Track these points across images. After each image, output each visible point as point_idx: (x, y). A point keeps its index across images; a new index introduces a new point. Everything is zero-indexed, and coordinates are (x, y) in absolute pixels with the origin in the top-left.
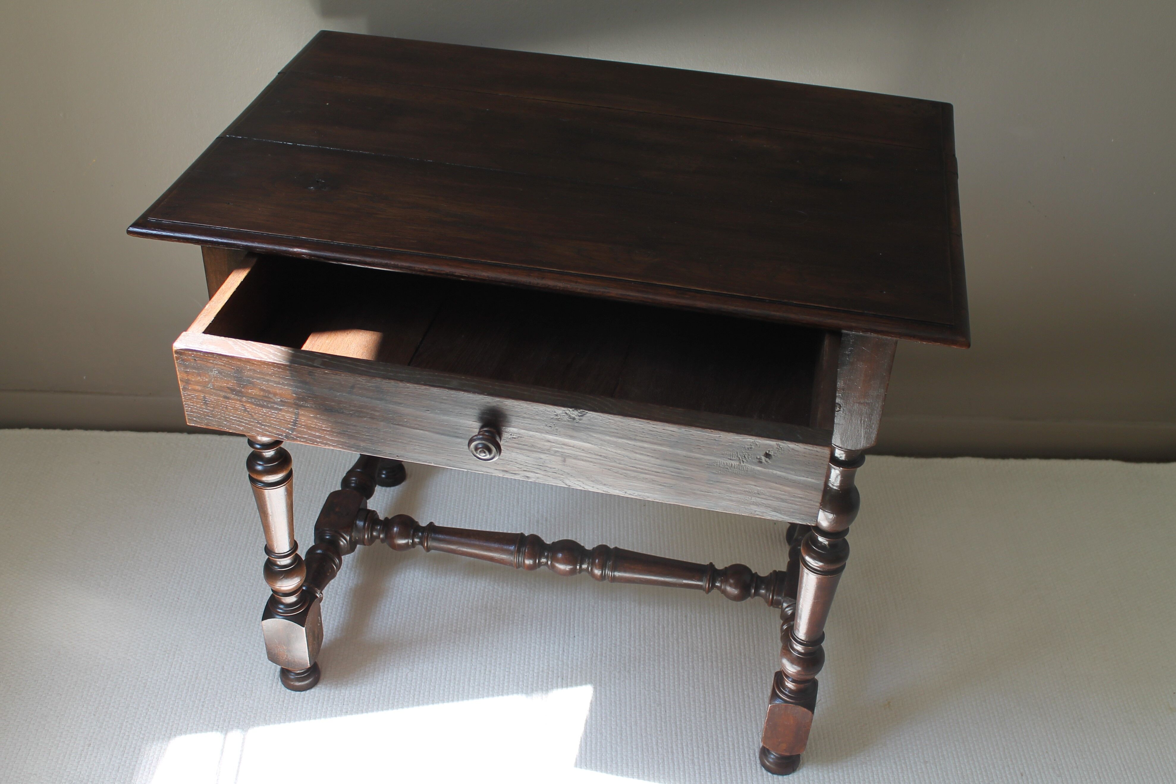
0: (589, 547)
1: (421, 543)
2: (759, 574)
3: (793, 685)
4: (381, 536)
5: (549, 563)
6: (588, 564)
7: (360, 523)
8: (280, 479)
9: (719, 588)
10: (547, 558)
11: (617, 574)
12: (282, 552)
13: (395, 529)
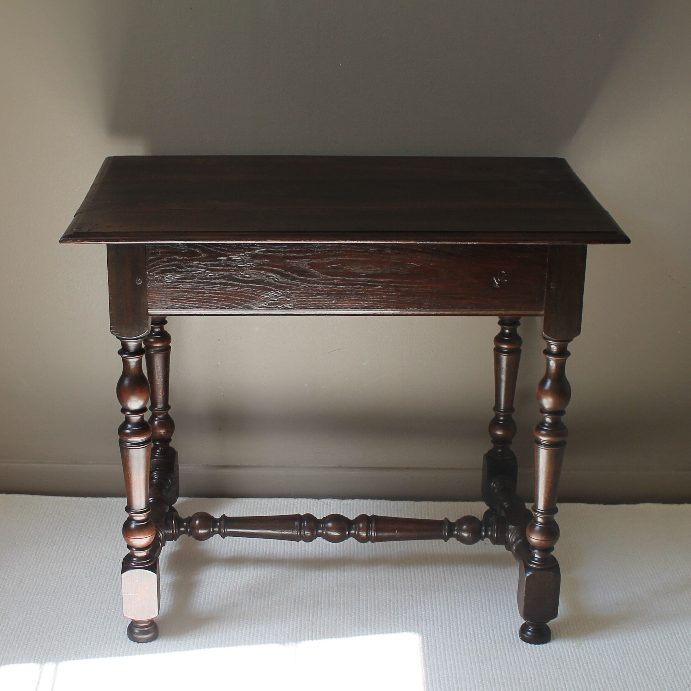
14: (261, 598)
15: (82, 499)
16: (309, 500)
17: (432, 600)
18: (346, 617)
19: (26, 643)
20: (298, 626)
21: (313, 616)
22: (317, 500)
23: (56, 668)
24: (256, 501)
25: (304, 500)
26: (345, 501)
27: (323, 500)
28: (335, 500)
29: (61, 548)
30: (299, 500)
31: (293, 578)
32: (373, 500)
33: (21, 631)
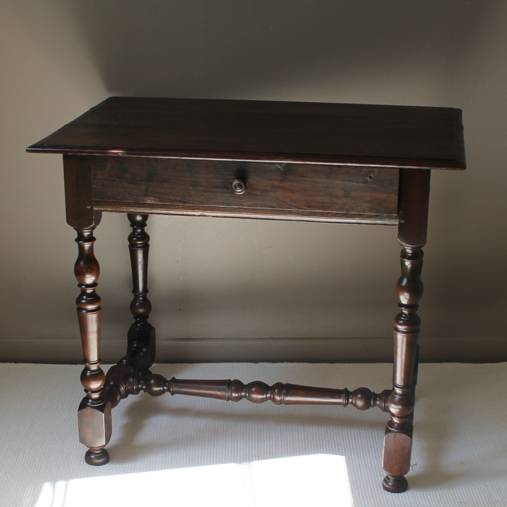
0: (270, 384)
1: (168, 390)
2: (376, 393)
3: (397, 420)
4: (144, 387)
5: (247, 394)
6: (271, 394)
7: (131, 380)
8: (95, 308)
9: (352, 403)
10: (246, 392)
11: (288, 398)
12: (93, 361)
13: (152, 381)
15: (74, 366)
16: (249, 364)
18: (283, 447)
19: (38, 470)
20: (247, 453)
21: (258, 447)
22: (255, 364)
23: (66, 486)
25: (245, 364)
26: (277, 364)
27: (259, 364)
28: (269, 363)
29: (61, 401)
30: (241, 364)
33: (34, 461)
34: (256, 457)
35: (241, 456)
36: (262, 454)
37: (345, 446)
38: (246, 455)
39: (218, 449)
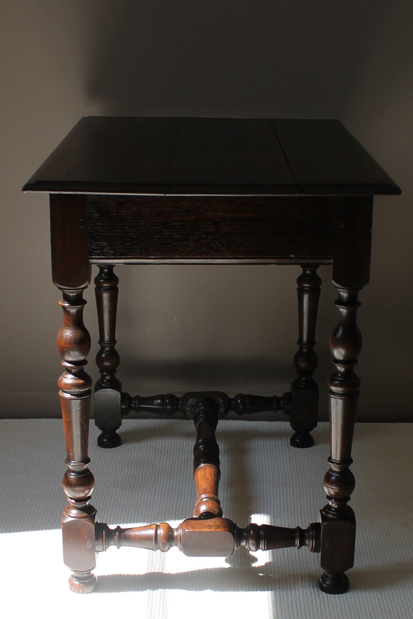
14: (133, 491)
17: (280, 491)
22: (185, 421)
24: (133, 422)
31: (161, 476)
32: (234, 421)
34: (173, 514)
35: (156, 513)
36: (180, 511)
37: (275, 504)
38: (162, 511)
39: (131, 506)
